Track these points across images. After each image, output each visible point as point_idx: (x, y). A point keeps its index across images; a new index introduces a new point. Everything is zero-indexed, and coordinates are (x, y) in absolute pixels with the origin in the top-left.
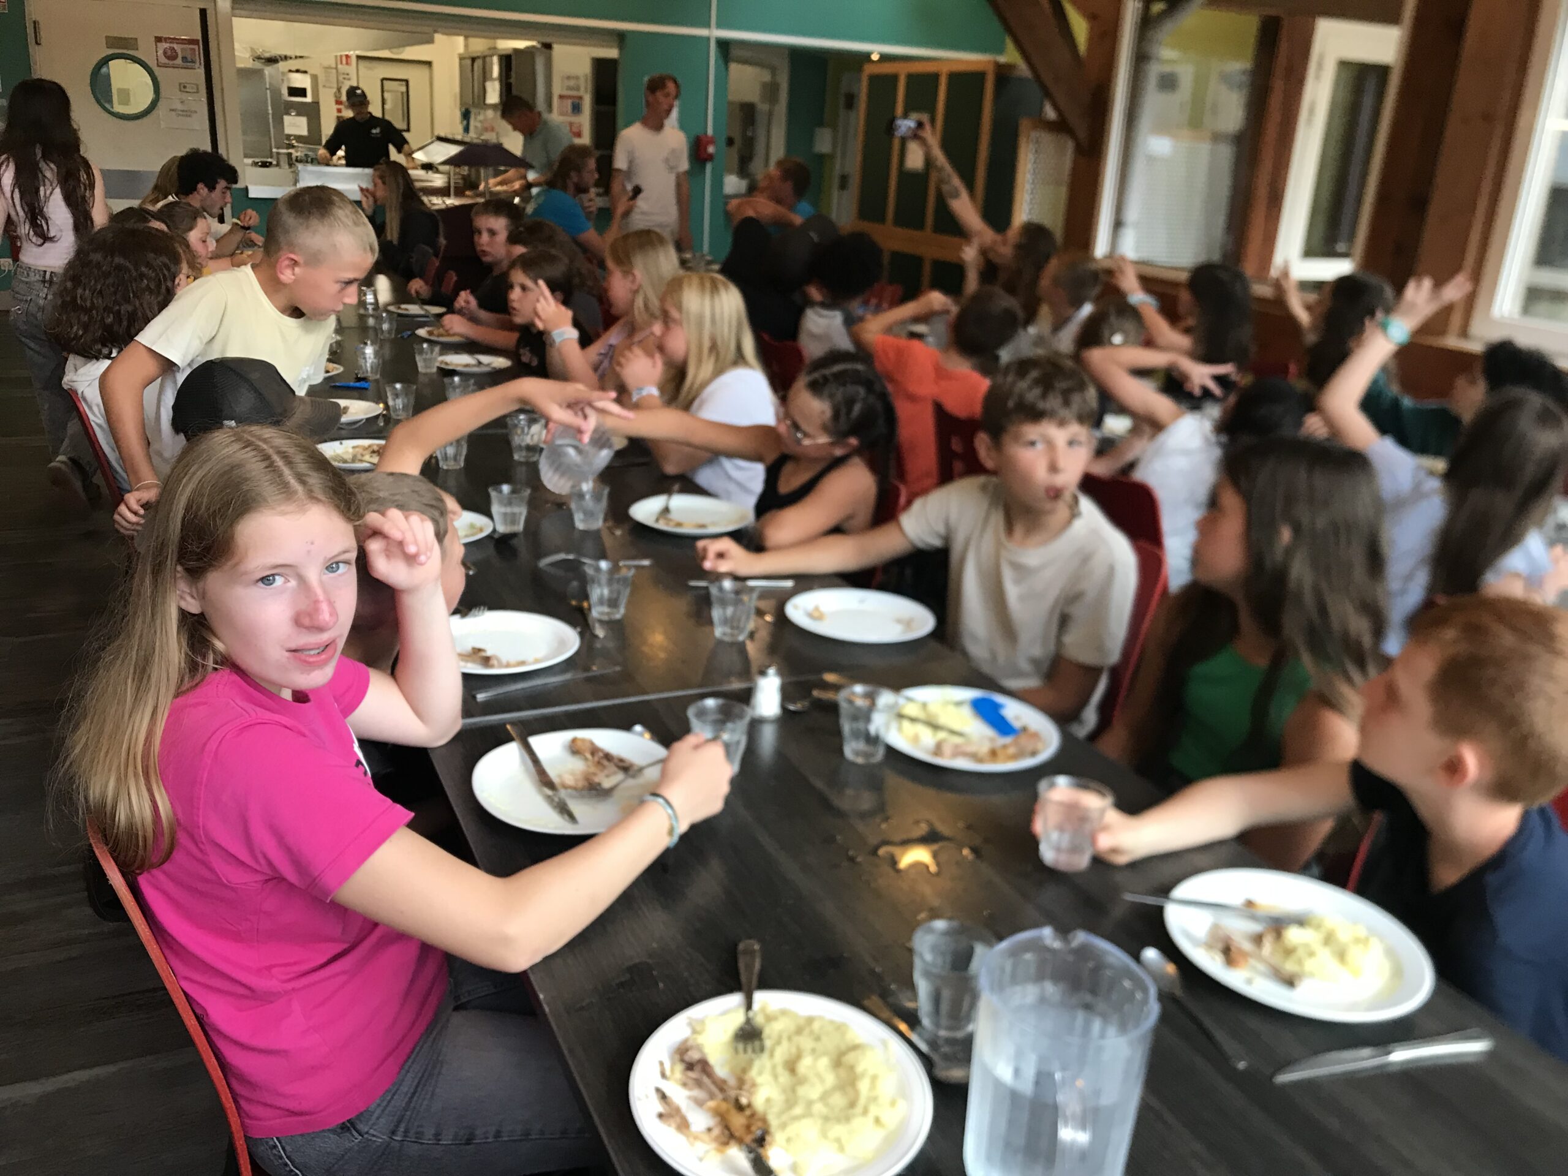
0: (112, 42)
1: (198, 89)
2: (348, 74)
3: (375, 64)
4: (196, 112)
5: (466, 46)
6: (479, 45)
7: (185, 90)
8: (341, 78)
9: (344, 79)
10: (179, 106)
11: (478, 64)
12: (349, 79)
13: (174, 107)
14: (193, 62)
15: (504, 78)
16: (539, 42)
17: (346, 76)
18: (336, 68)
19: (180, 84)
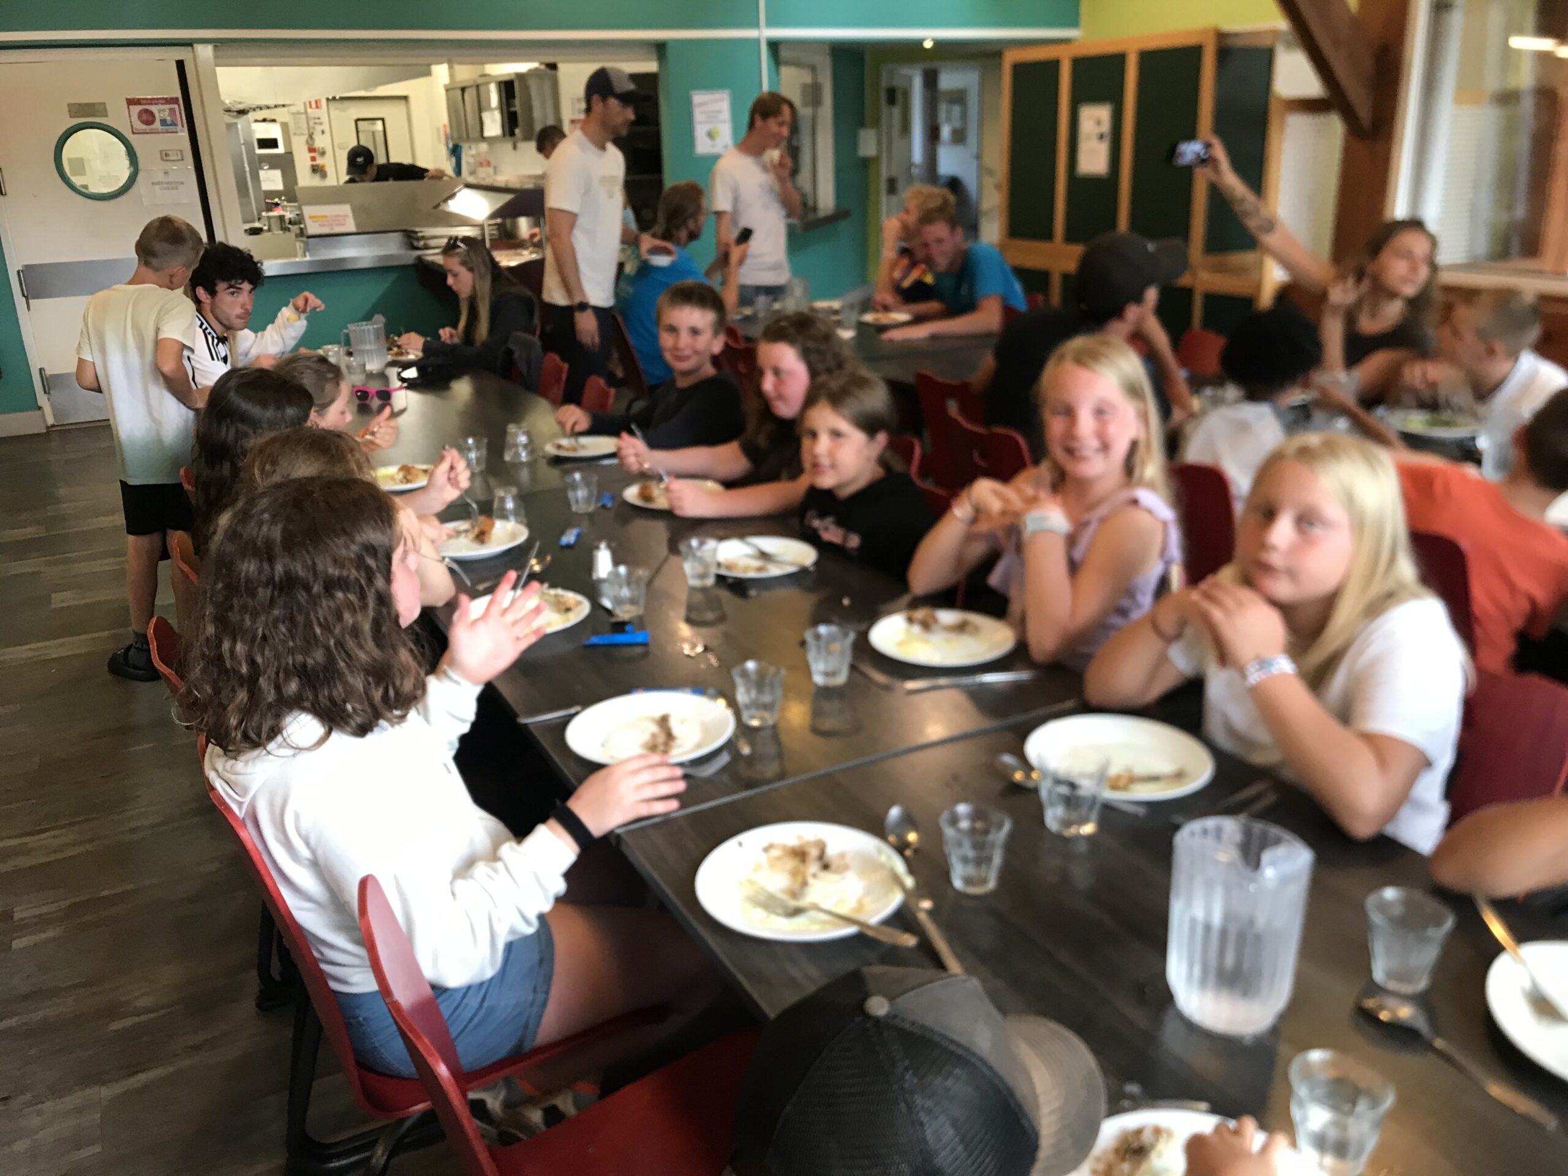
0: (78, 109)
1: (182, 154)
2: (319, 118)
3: (347, 104)
4: (182, 183)
5: (452, 76)
6: (466, 73)
7: (168, 158)
8: (311, 124)
9: (315, 123)
10: (161, 177)
11: (470, 95)
12: (321, 124)
13: (156, 180)
14: (174, 124)
15: (505, 107)
16: (541, 63)
17: (317, 121)
18: (306, 113)
19: (161, 152)
